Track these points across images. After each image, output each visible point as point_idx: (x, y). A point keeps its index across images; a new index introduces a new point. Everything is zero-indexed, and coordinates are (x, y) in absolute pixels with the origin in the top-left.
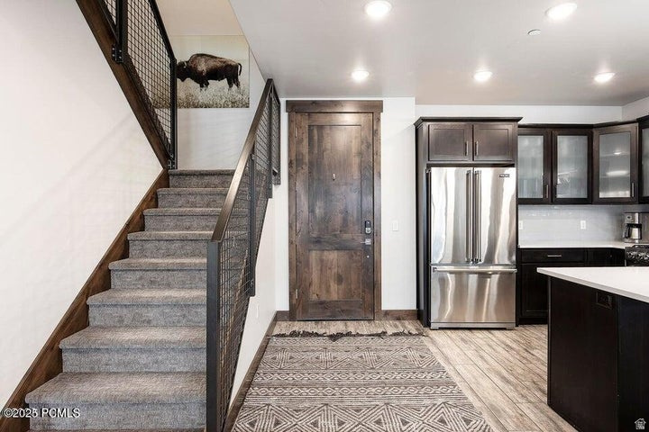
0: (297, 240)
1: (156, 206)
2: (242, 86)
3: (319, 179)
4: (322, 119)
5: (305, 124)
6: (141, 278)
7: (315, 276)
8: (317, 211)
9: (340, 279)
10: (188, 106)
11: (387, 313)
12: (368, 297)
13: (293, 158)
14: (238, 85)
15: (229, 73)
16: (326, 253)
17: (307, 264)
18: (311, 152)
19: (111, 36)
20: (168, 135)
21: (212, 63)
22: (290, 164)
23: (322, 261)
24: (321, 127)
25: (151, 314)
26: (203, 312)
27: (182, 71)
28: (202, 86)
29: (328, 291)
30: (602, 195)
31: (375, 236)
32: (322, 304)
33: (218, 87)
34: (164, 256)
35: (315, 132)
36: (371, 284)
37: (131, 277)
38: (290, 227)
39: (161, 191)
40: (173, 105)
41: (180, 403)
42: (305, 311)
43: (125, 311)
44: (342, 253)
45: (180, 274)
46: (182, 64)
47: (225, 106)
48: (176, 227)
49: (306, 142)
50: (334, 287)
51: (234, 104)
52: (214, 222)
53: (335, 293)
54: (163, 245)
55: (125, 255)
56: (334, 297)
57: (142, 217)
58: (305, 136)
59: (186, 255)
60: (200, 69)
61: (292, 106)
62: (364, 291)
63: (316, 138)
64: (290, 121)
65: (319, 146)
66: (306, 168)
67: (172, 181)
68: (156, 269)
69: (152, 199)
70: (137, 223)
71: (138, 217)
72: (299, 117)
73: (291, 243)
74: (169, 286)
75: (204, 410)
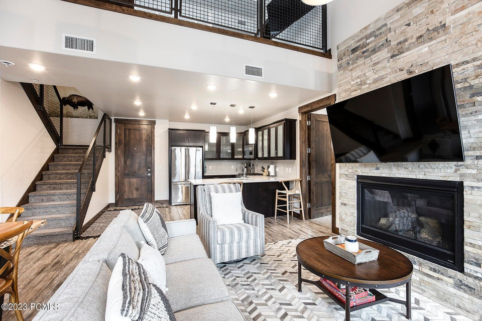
0: (119, 174)
1: (54, 162)
2: (94, 110)
3: (129, 150)
4: (130, 126)
5: (123, 128)
6: (49, 187)
7: (127, 189)
8: (128, 163)
9: (137, 189)
10: (67, 117)
11: (157, 201)
12: (149, 196)
13: (117, 142)
14: (93, 109)
15: (88, 104)
16: (131, 179)
17: (123, 184)
18: (125, 139)
19: (37, 101)
20: (59, 133)
21: (80, 99)
22: (116, 143)
23: (130, 182)
24: (130, 130)
25: (55, 198)
26: (75, 196)
27: (65, 101)
28: (74, 109)
29: (132, 194)
30: (235, 157)
31: (152, 172)
32: (130, 200)
33: (82, 110)
34: (58, 179)
35: (127, 132)
36: (151, 191)
37: (45, 187)
38: (116, 169)
39: (56, 155)
40: (61, 116)
41: (68, 218)
42: (122, 202)
43: (44, 197)
44: (138, 179)
45: (66, 185)
46: (64, 98)
47: (86, 118)
48: (63, 169)
49: (123, 135)
50: (135, 192)
51: (91, 117)
52: (79, 167)
53: (135, 195)
54: (58, 176)
55: (41, 179)
56: (135, 196)
57: (48, 165)
58: (123, 133)
59: (68, 179)
60: (74, 101)
61: (116, 121)
62: (147, 194)
63: (128, 133)
64: (116, 127)
65: (129, 137)
66: (123, 146)
67: (60, 151)
68: (56, 184)
69: (52, 158)
70: (46, 168)
71: (46, 166)
72: (120, 125)
73: (116, 175)
74: (61, 189)
75: (75, 221)
